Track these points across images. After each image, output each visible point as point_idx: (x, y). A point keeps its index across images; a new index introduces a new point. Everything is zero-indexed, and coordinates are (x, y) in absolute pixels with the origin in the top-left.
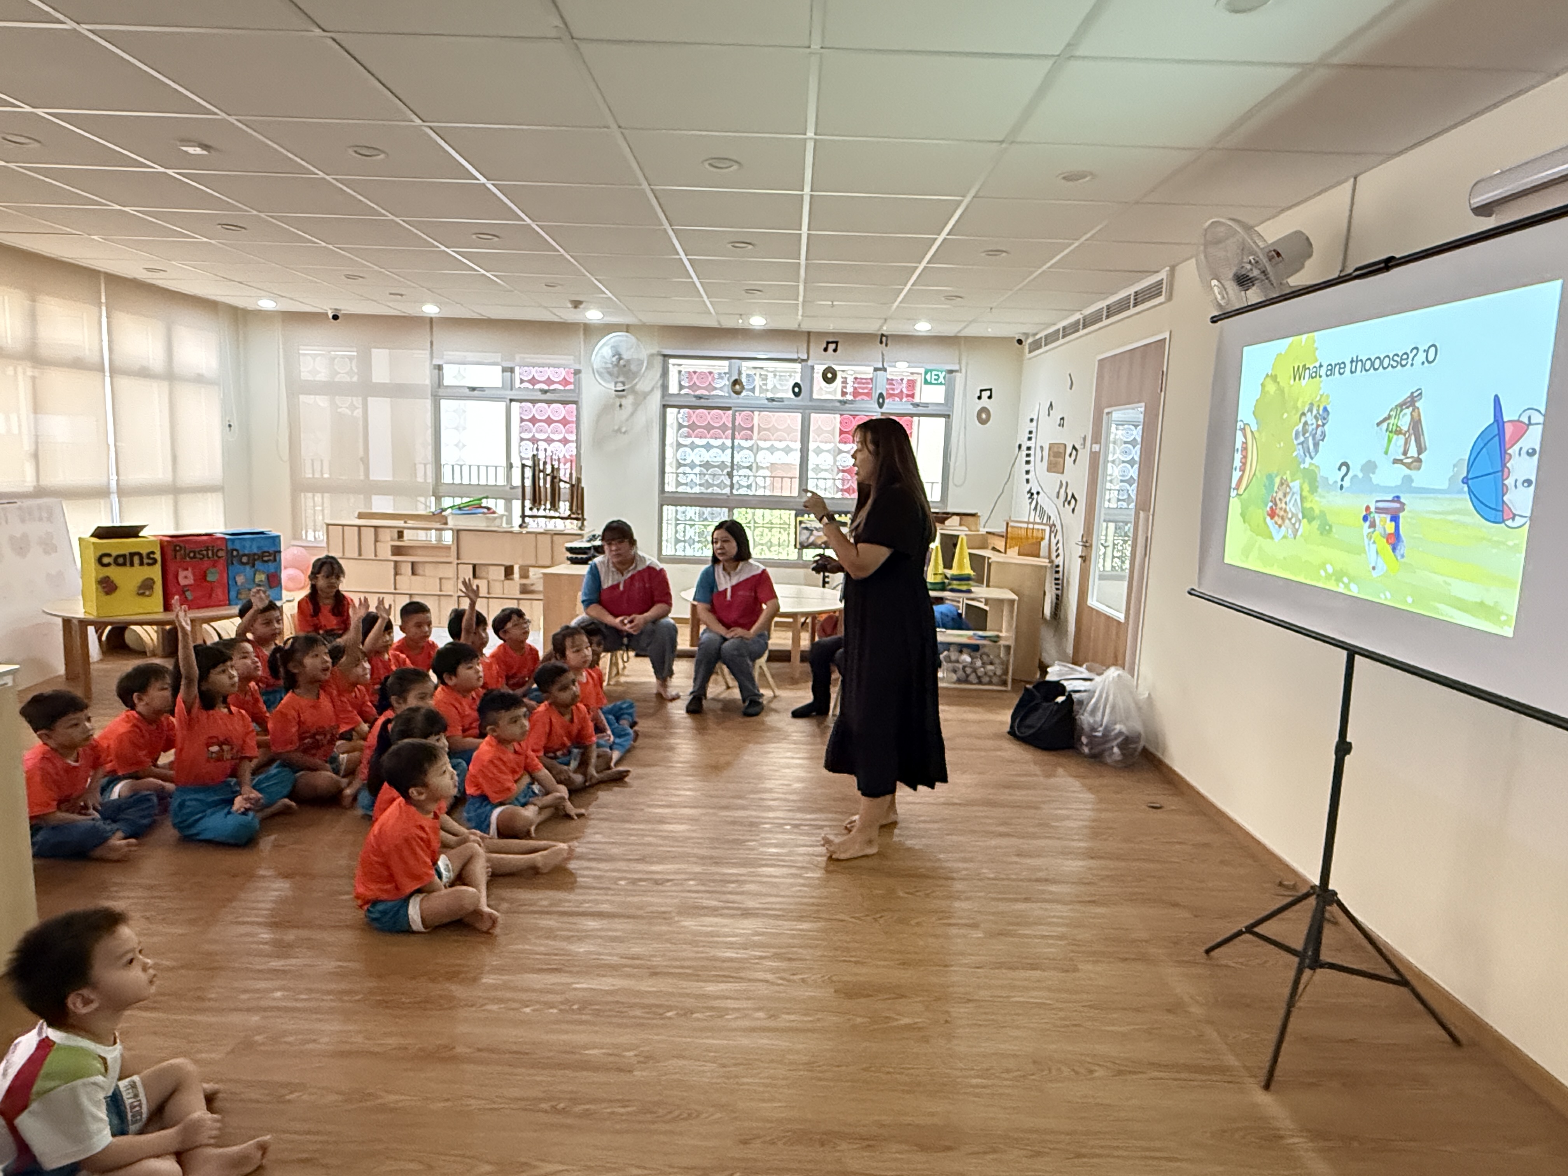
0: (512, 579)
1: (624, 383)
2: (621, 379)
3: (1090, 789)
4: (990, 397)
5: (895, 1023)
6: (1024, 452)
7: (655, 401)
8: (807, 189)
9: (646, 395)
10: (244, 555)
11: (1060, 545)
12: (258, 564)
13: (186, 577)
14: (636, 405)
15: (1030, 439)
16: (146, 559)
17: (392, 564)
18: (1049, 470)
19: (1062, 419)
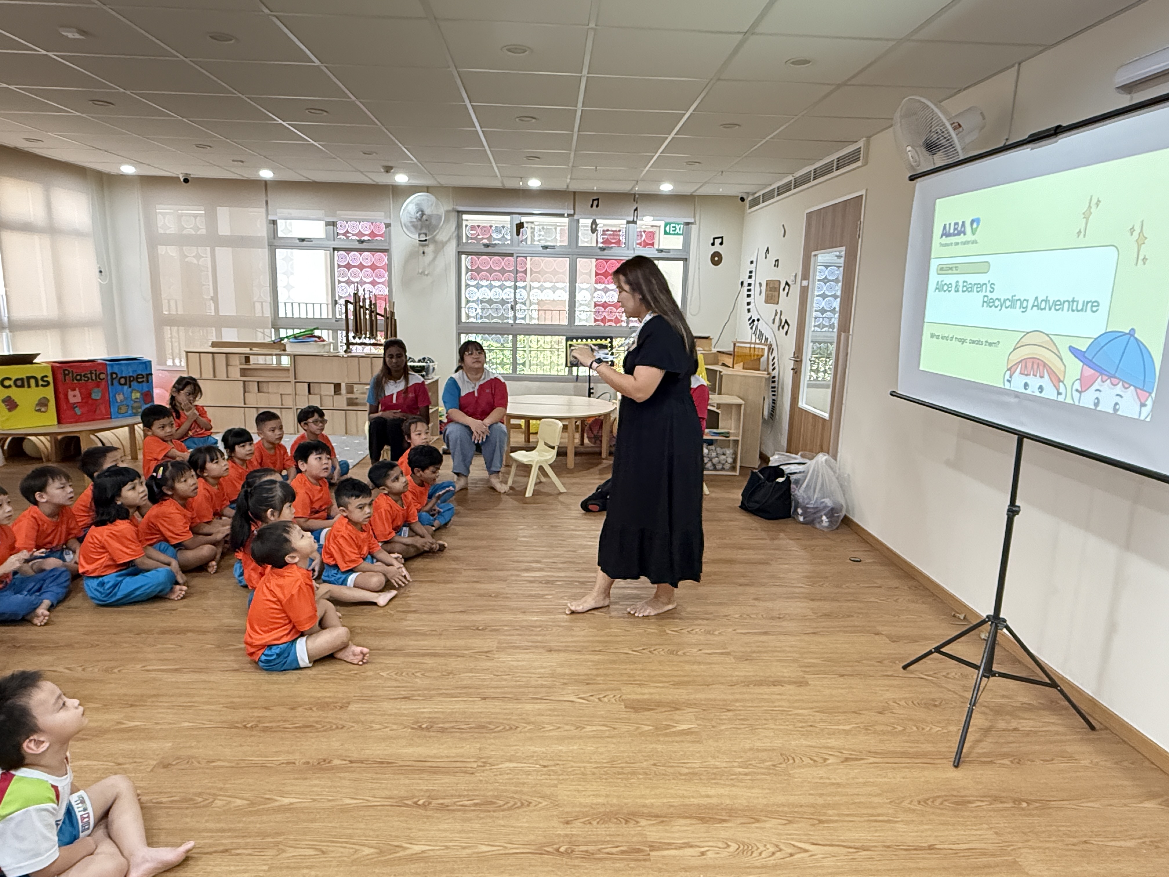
0: (340, 394)
1: (426, 235)
2: (424, 231)
3: (805, 548)
4: (721, 244)
5: (674, 729)
6: (746, 288)
7: (451, 249)
8: (585, 72)
9: (444, 244)
10: (122, 377)
11: (776, 360)
12: (134, 384)
13: (74, 396)
14: (436, 252)
15: (750, 277)
16: (41, 382)
17: (242, 383)
18: (766, 302)
19: (777, 261)
